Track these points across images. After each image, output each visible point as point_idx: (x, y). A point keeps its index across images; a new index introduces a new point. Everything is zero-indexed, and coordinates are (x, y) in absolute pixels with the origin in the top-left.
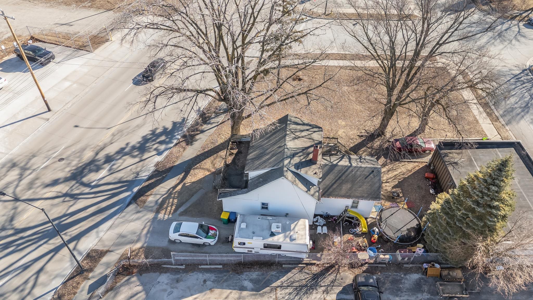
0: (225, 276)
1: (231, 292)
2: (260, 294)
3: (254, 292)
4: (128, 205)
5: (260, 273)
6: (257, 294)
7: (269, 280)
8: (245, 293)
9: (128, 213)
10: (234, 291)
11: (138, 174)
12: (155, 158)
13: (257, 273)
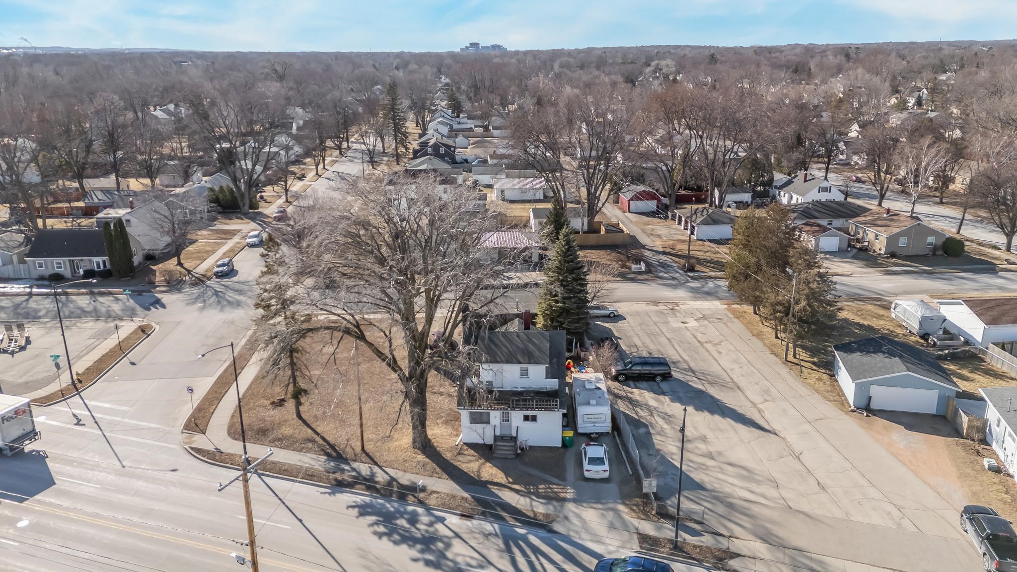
4: (555, 532)
9: (569, 530)
11: (489, 534)
12: (452, 524)
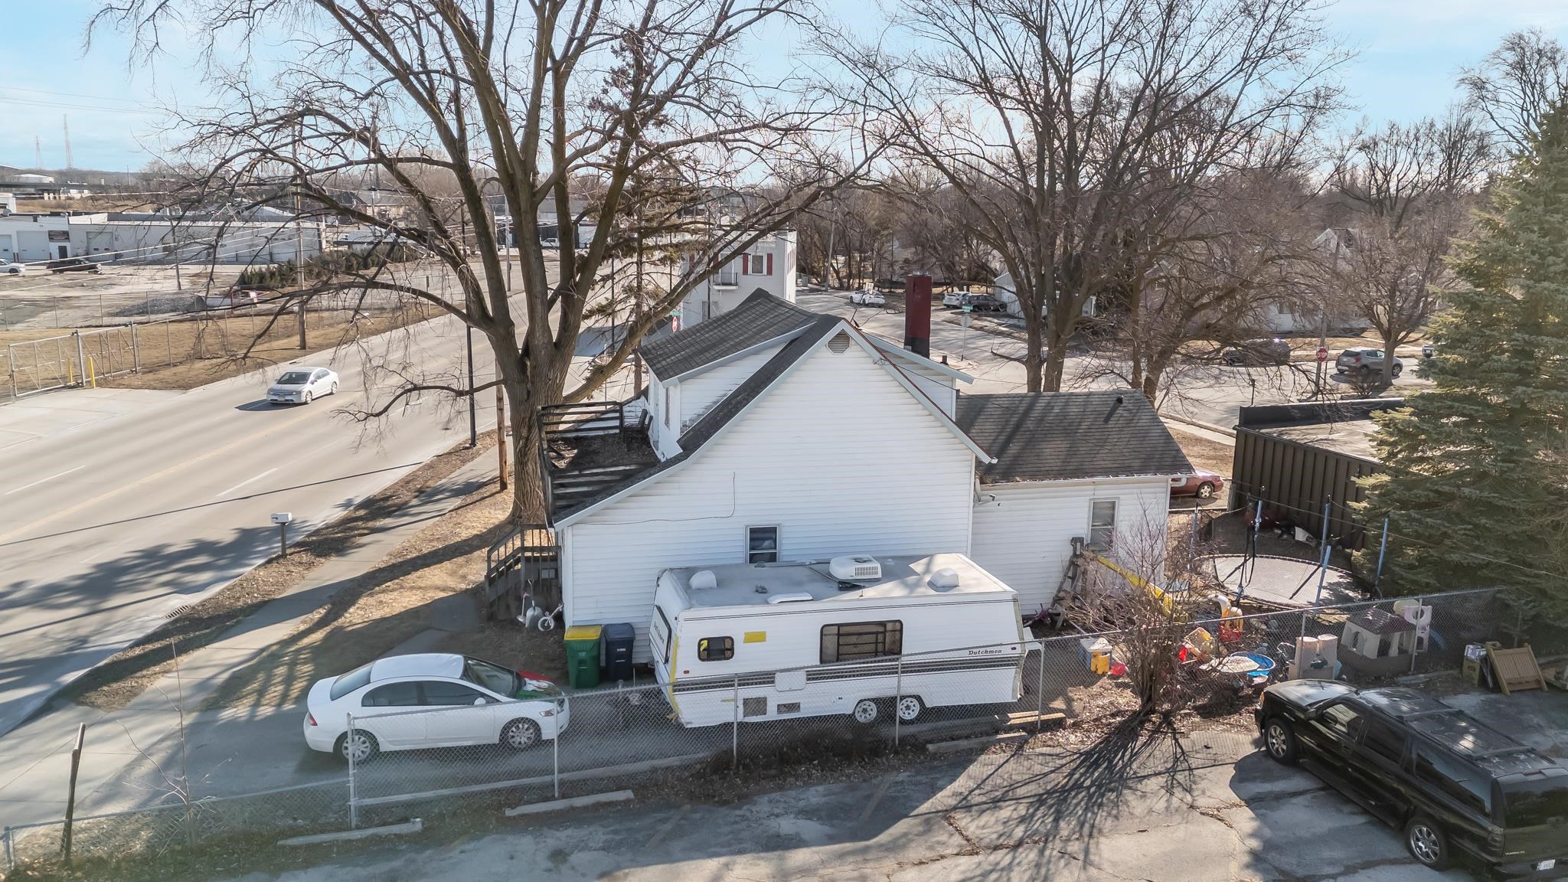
0: (664, 821)
1: (727, 865)
2: (880, 846)
3: (848, 846)
5: (835, 787)
6: (866, 849)
7: (894, 799)
8: (800, 857)
10: (742, 859)
13: (821, 788)
